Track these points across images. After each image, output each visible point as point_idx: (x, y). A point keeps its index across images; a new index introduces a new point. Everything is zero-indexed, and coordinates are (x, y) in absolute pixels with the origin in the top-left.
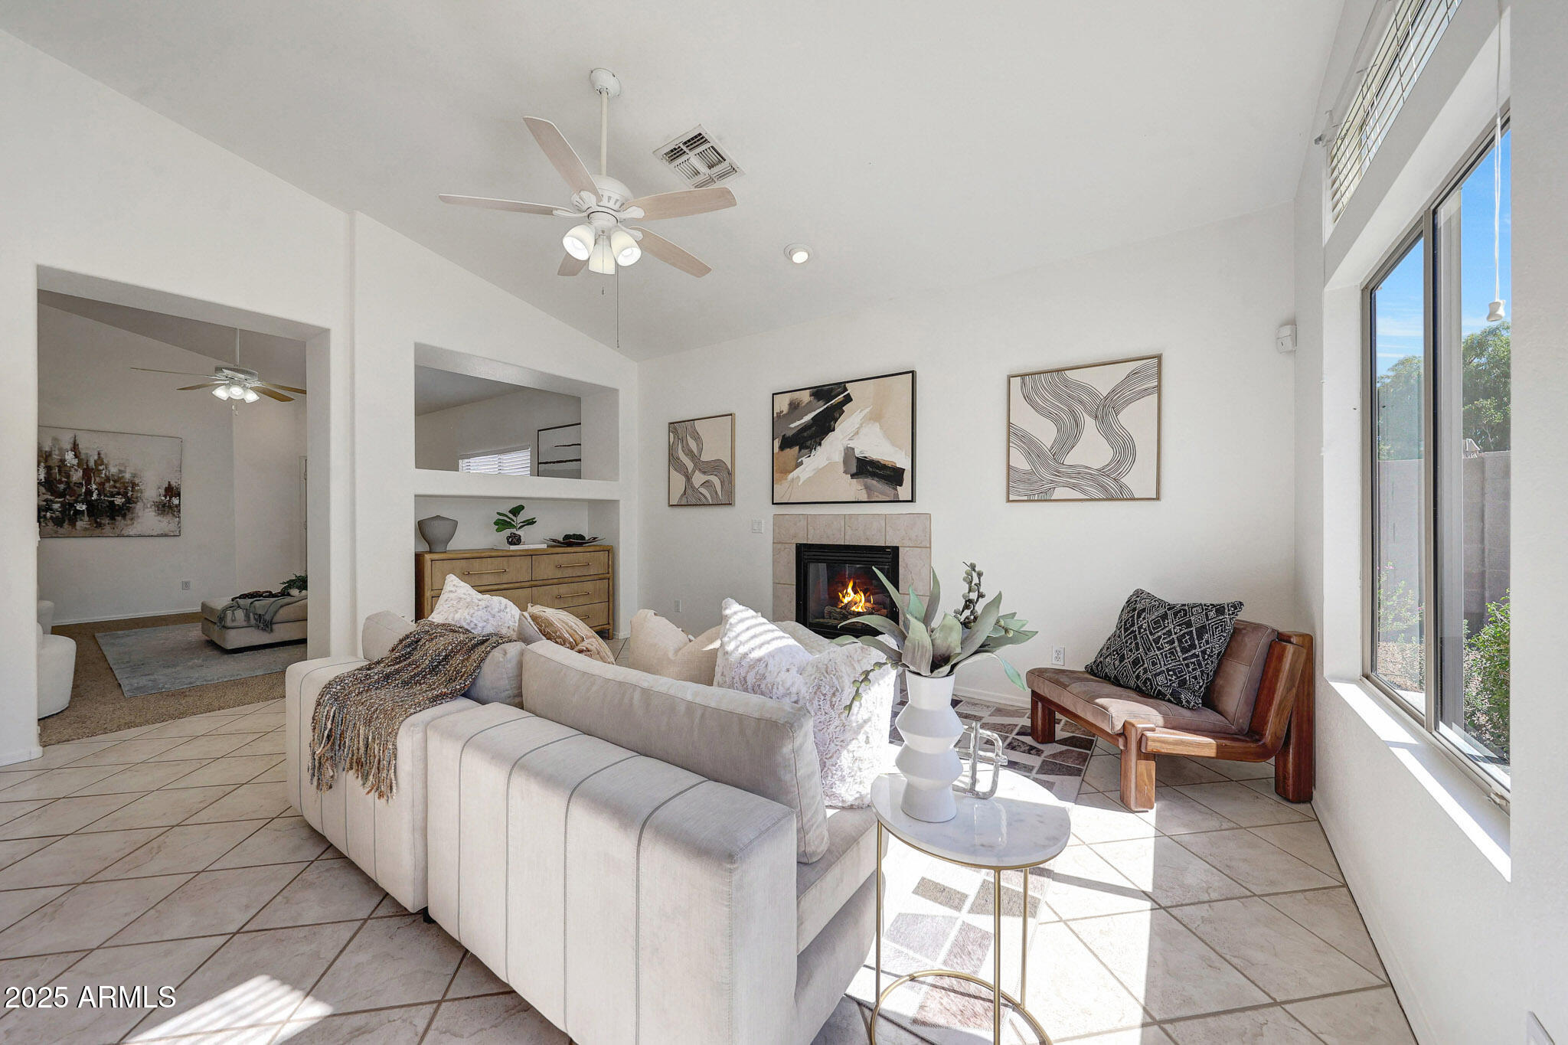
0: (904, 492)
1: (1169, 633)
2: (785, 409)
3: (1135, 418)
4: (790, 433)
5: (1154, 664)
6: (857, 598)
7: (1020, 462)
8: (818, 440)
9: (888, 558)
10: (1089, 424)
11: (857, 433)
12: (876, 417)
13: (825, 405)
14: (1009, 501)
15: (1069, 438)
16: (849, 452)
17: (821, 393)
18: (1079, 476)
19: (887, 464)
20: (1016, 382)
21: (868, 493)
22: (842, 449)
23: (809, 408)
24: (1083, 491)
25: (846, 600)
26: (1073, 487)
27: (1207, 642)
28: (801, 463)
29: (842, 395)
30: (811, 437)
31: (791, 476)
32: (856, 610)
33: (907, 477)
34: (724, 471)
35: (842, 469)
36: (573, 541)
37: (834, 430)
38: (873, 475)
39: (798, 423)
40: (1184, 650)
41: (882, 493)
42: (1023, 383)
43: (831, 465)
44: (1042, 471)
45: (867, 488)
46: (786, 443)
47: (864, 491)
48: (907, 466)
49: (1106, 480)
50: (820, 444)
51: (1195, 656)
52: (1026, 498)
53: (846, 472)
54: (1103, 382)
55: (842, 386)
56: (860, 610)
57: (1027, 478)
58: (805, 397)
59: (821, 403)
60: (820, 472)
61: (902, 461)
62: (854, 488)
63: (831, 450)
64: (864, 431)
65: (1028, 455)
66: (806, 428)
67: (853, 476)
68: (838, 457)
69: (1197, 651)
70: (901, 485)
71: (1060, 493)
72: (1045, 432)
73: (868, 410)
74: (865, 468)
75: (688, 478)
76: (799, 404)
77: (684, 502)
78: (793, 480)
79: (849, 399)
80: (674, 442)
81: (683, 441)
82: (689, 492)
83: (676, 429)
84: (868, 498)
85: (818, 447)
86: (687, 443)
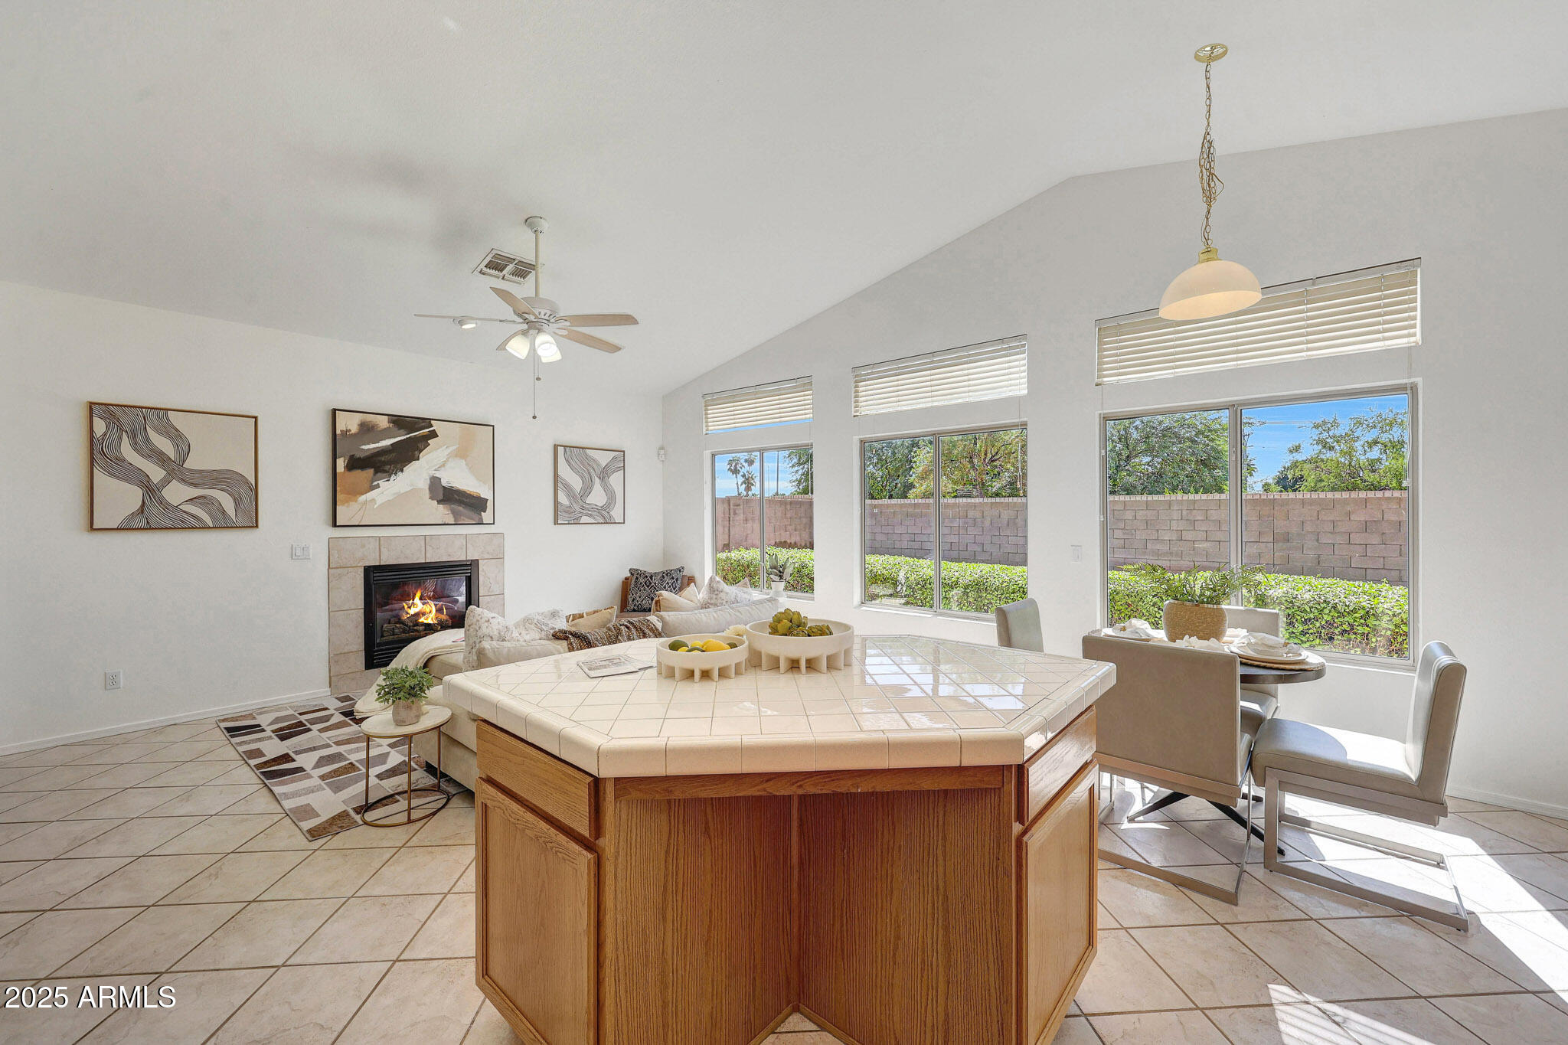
0: (486, 516)
2: (354, 429)
3: (615, 480)
4: (358, 455)
6: (427, 608)
7: (563, 498)
8: (399, 466)
9: (468, 571)
10: (597, 481)
11: (444, 465)
12: (462, 453)
13: (406, 435)
14: (555, 523)
15: (587, 489)
16: (435, 482)
17: (400, 422)
18: (592, 510)
19: (472, 493)
20: (561, 450)
21: (454, 517)
22: (428, 478)
23: (385, 434)
24: (594, 518)
25: (412, 611)
26: (590, 516)
28: (378, 486)
29: (427, 430)
30: (390, 463)
31: (362, 498)
32: (426, 622)
33: (489, 504)
35: (427, 494)
37: (418, 459)
38: (460, 502)
39: (372, 446)
41: (469, 518)
42: (563, 451)
43: (414, 492)
44: (575, 505)
45: (454, 513)
46: (356, 464)
47: (451, 515)
48: (490, 498)
49: (604, 512)
50: (402, 471)
52: (567, 522)
53: (432, 498)
54: (603, 459)
55: (426, 422)
56: (429, 621)
57: (569, 510)
58: (383, 422)
59: (402, 431)
60: (402, 498)
61: (484, 492)
62: (441, 512)
63: (415, 476)
64: (448, 465)
65: (568, 496)
66: (382, 452)
67: (439, 502)
68: (423, 484)
70: (485, 512)
71: (584, 519)
72: (576, 483)
73: (455, 447)
74: (449, 496)
75: (151, 490)
76: (373, 427)
77: (144, 525)
78: (365, 502)
79: (434, 435)
80: (105, 434)
81: (133, 436)
82: (154, 510)
83: (113, 414)
84: (455, 521)
85: (400, 473)
86: (147, 439)
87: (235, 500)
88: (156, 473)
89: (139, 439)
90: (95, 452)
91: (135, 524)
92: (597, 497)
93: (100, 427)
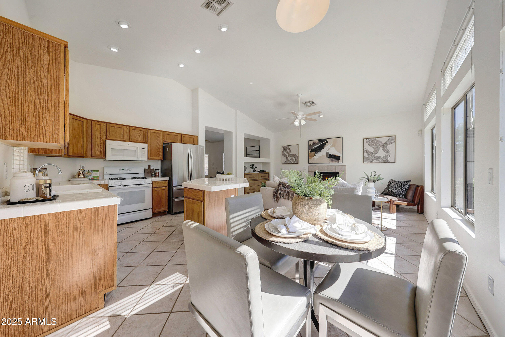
0: (340, 161)
1: (398, 186)
2: (312, 144)
3: (390, 148)
4: (313, 149)
5: (395, 191)
7: (366, 155)
10: (381, 149)
11: (329, 149)
12: (333, 146)
13: (322, 143)
14: (363, 163)
15: (376, 151)
16: (327, 153)
17: (320, 141)
18: (378, 158)
19: (336, 155)
20: (365, 140)
23: (318, 144)
24: (379, 161)
26: (377, 160)
27: (405, 187)
28: (316, 155)
30: (318, 150)
31: (313, 158)
33: (341, 158)
34: (297, 157)
35: (325, 156)
36: (262, 171)
37: (324, 148)
38: (333, 158)
39: (315, 147)
40: (400, 188)
41: (335, 161)
42: (367, 140)
43: (323, 155)
44: (371, 157)
45: (332, 160)
46: (313, 151)
47: (331, 161)
49: (384, 159)
50: (320, 151)
51: (402, 189)
52: (367, 162)
53: (326, 157)
54: (384, 140)
55: (325, 140)
57: (368, 159)
58: (317, 142)
59: (320, 143)
60: (320, 157)
61: (340, 155)
62: (329, 160)
63: (323, 152)
64: (331, 149)
65: (368, 154)
66: (317, 148)
67: (328, 158)
68: (325, 154)
69: (403, 188)
70: (339, 160)
71: (374, 161)
72: (371, 150)
73: (332, 144)
74: (331, 156)
75: (287, 158)
76: (315, 143)
77: (286, 163)
78: (313, 159)
79: (327, 142)
81: (286, 150)
82: (287, 161)
83: (284, 147)
84: (332, 162)
85: (320, 152)
88: (287, 155)
90: (282, 153)
92: (381, 153)
93: (283, 149)
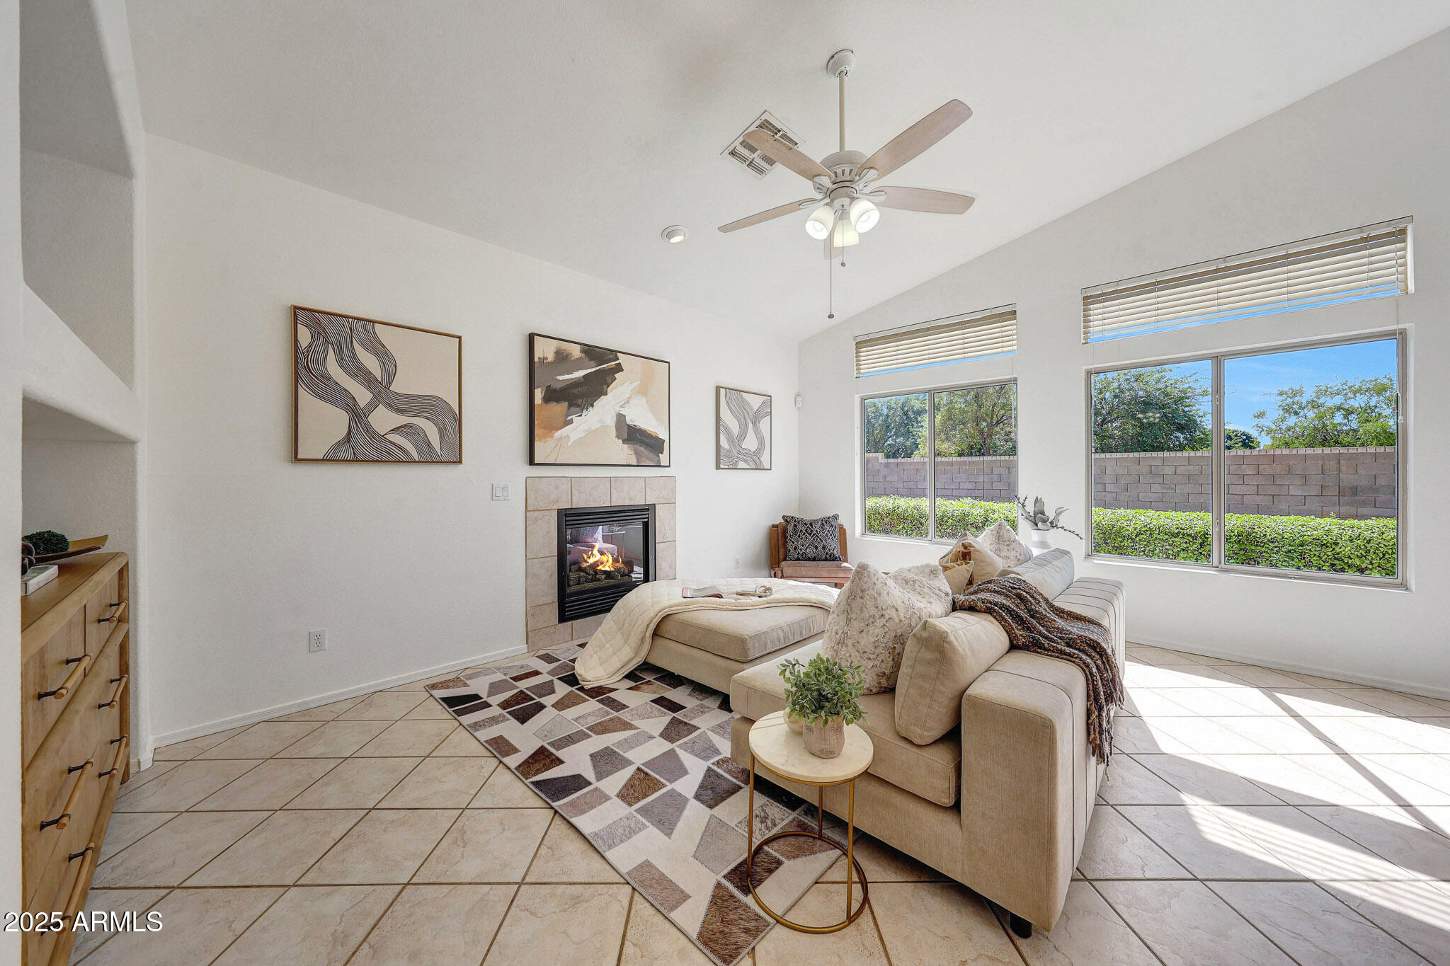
0: (663, 458)
2: (551, 357)
4: (558, 386)
6: (604, 558)
7: (723, 441)
8: (589, 400)
9: (643, 517)
10: (750, 425)
11: (628, 402)
12: (643, 390)
13: (596, 366)
14: (717, 468)
15: (743, 435)
16: (620, 418)
17: (590, 352)
18: (747, 455)
19: (649, 432)
21: (637, 459)
22: (615, 415)
23: (577, 365)
24: (748, 464)
25: (591, 561)
26: (745, 461)
28: (571, 422)
29: (614, 363)
30: (582, 396)
31: (558, 434)
32: (603, 569)
33: (666, 445)
35: (613, 432)
37: (606, 394)
38: (642, 443)
39: (566, 377)
41: (649, 459)
42: (725, 392)
43: (602, 429)
44: (733, 450)
45: (637, 453)
46: (553, 395)
47: (633, 456)
48: (666, 439)
49: (755, 457)
50: (592, 406)
52: (727, 467)
53: (618, 437)
54: (755, 403)
55: (612, 354)
56: (607, 569)
57: (728, 455)
58: (576, 351)
59: (592, 363)
60: (591, 433)
61: (663, 435)
62: (624, 452)
63: (602, 412)
64: (633, 402)
65: (728, 440)
66: (575, 384)
67: (624, 441)
68: (611, 422)
70: (662, 453)
71: (741, 464)
72: (735, 427)
73: (636, 383)
74: (633, 435)
75: (357, 415)
76: (567, 356)
77: (349, 455)
78: (561, 439)
79: (619, 368)
80: (310, 346)
81: (339, 350)
82: (360, 438)
83: (318, 323)
84: (638, 461)
85: (590, 408)
86: (354, 355)
87: (440, 430)
88: (363, 396)
89: (345, 353)
90: (300, 366)
91: (342, 456)
92: (750, 443)
93: (305, 336)
